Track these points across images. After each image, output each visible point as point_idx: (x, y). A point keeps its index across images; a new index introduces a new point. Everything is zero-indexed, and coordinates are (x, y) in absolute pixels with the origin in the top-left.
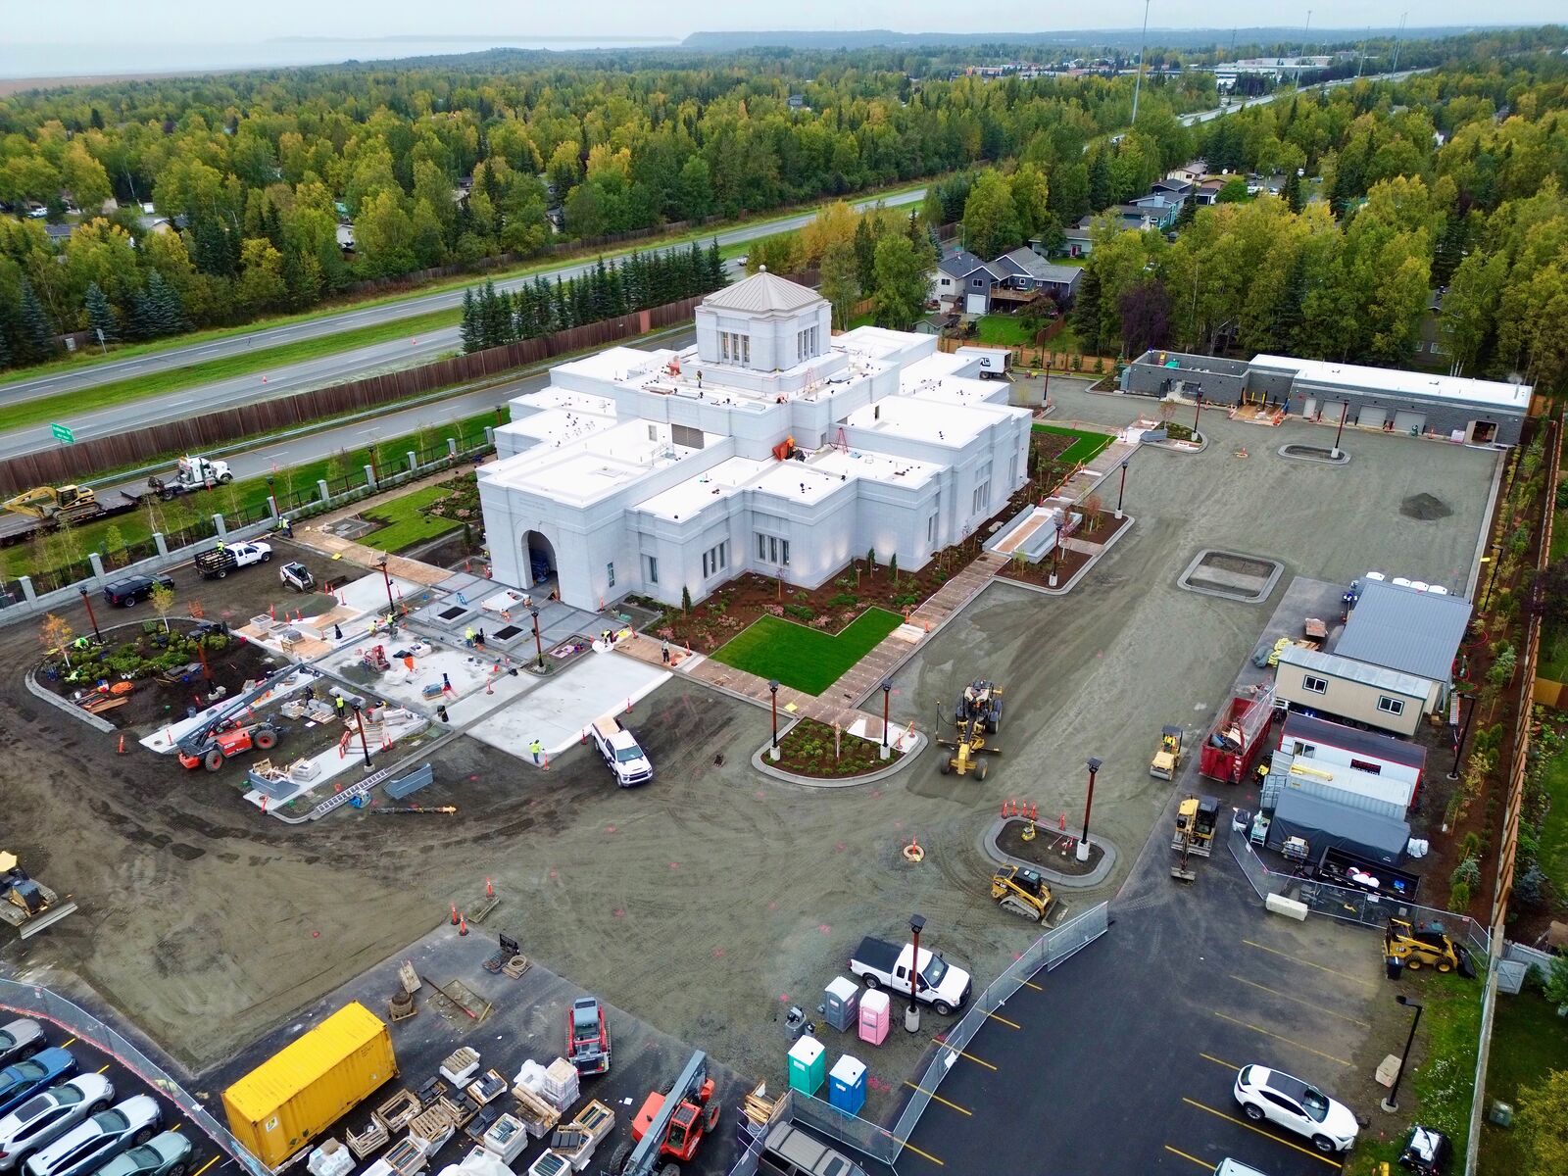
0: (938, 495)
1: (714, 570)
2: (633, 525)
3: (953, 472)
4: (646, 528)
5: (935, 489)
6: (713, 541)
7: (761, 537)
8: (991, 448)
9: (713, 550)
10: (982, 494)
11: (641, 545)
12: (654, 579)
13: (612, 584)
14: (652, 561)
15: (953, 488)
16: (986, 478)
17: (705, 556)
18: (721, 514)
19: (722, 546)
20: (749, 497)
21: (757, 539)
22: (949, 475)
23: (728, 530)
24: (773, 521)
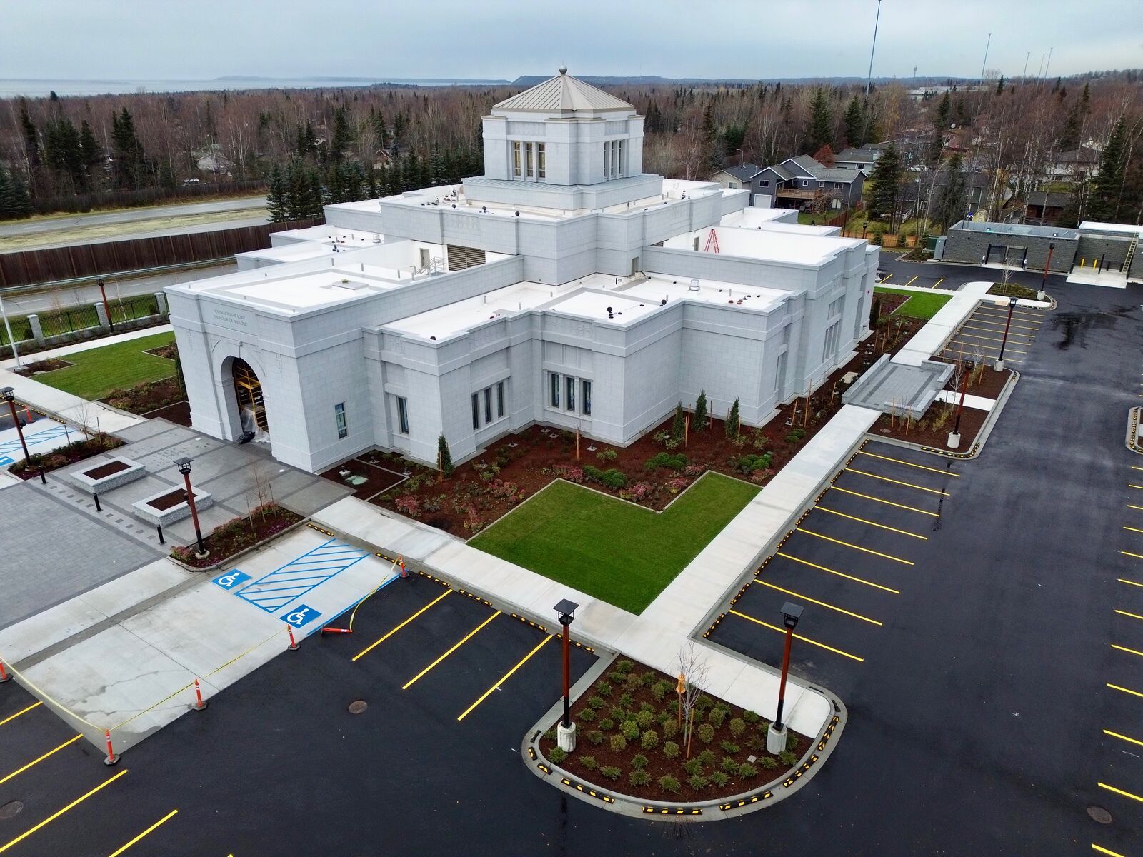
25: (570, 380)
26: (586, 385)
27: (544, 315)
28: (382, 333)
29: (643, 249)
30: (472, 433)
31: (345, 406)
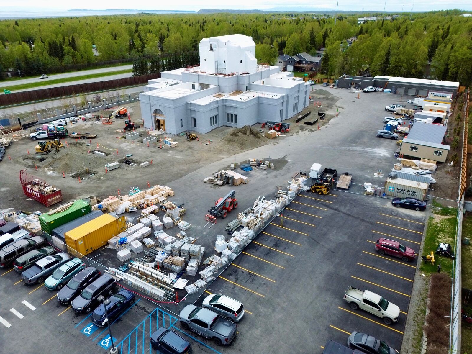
0: (283, 103)
1: (213, 124)
2: (189, 107)
3: (288, 96)
4: (193, 108)
5: (282, 101)
6: (213, 114)
7: (228, 114)
8: (299, 91)
9: (213, 117)
10: (296, 106)
11: (191, 114)
12: (195, 125)
13: (182, 127)
14: (195, 119)
15: (287, 101)
16: (297, 101)
17: (211, 118)
18: (216, 106)
19: (216, 116)
20: (225, 101)
21: (227, 115)
22: (286, 97)
23: (218, 111)
24: (232, 109)
25: (232, 115)
26: (236, 116)
27: (226, 100)
28: (191, 103)
29: (249, 84)
30: (210, 127)
31: (183, 120)
